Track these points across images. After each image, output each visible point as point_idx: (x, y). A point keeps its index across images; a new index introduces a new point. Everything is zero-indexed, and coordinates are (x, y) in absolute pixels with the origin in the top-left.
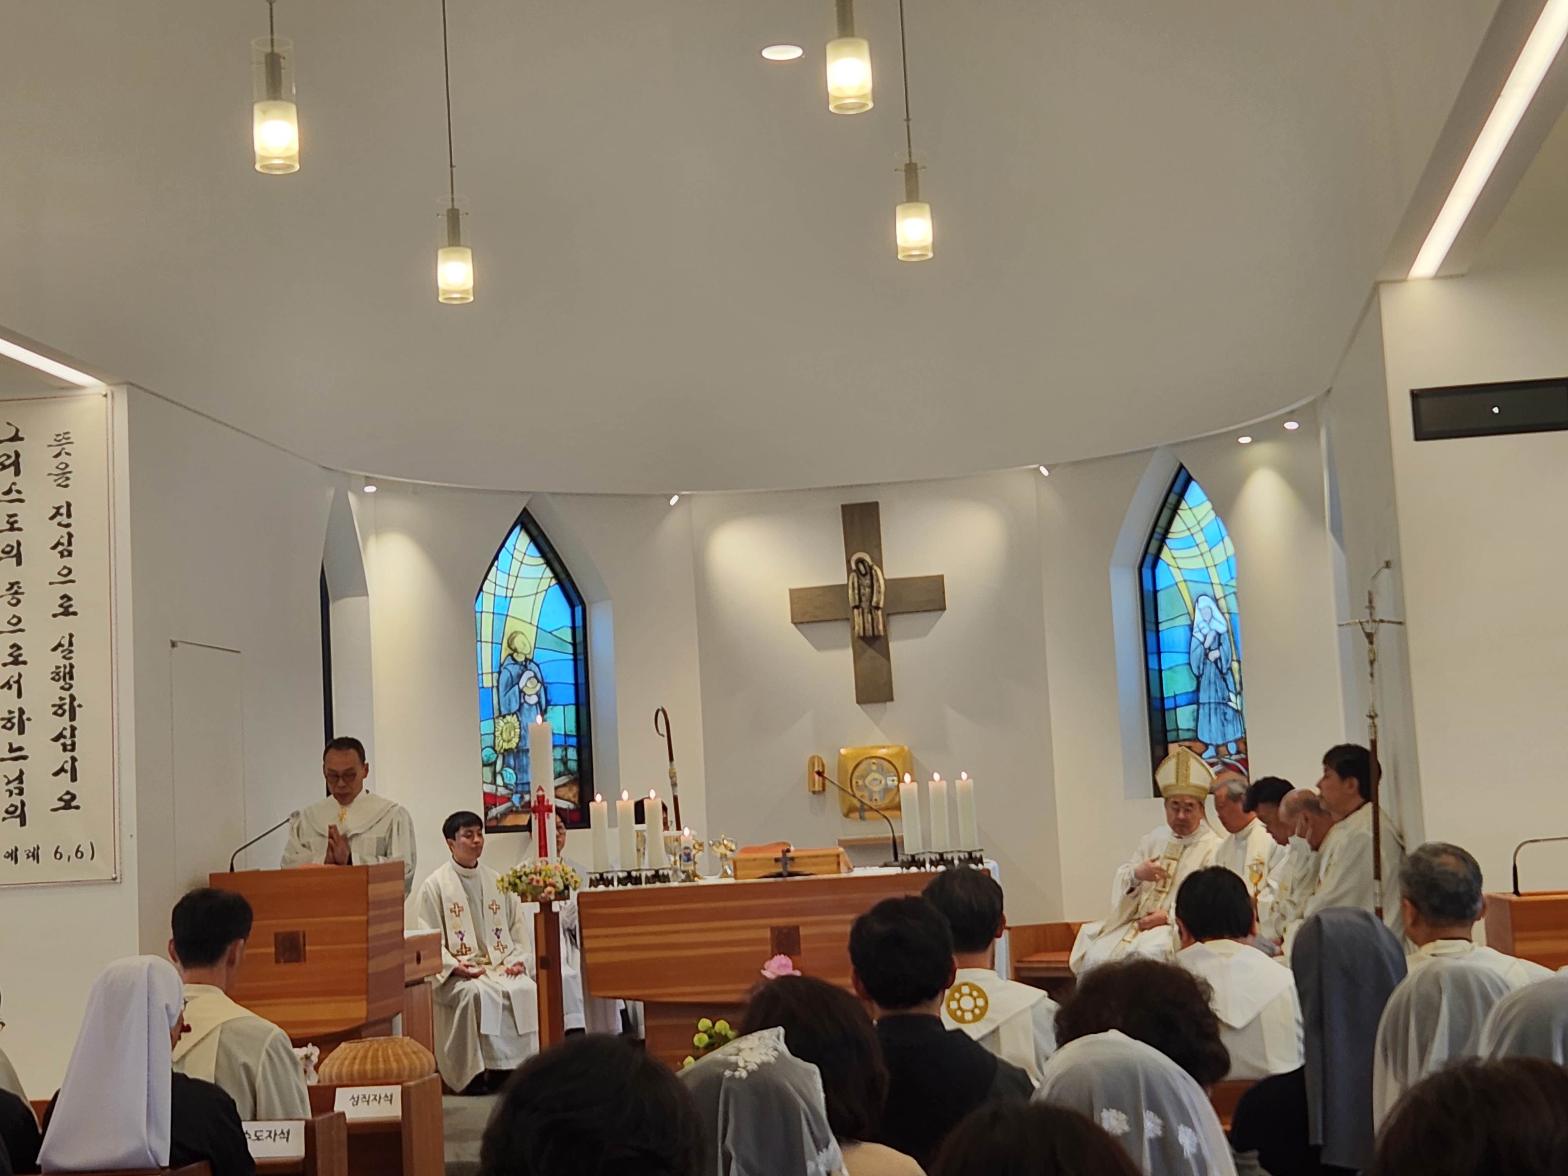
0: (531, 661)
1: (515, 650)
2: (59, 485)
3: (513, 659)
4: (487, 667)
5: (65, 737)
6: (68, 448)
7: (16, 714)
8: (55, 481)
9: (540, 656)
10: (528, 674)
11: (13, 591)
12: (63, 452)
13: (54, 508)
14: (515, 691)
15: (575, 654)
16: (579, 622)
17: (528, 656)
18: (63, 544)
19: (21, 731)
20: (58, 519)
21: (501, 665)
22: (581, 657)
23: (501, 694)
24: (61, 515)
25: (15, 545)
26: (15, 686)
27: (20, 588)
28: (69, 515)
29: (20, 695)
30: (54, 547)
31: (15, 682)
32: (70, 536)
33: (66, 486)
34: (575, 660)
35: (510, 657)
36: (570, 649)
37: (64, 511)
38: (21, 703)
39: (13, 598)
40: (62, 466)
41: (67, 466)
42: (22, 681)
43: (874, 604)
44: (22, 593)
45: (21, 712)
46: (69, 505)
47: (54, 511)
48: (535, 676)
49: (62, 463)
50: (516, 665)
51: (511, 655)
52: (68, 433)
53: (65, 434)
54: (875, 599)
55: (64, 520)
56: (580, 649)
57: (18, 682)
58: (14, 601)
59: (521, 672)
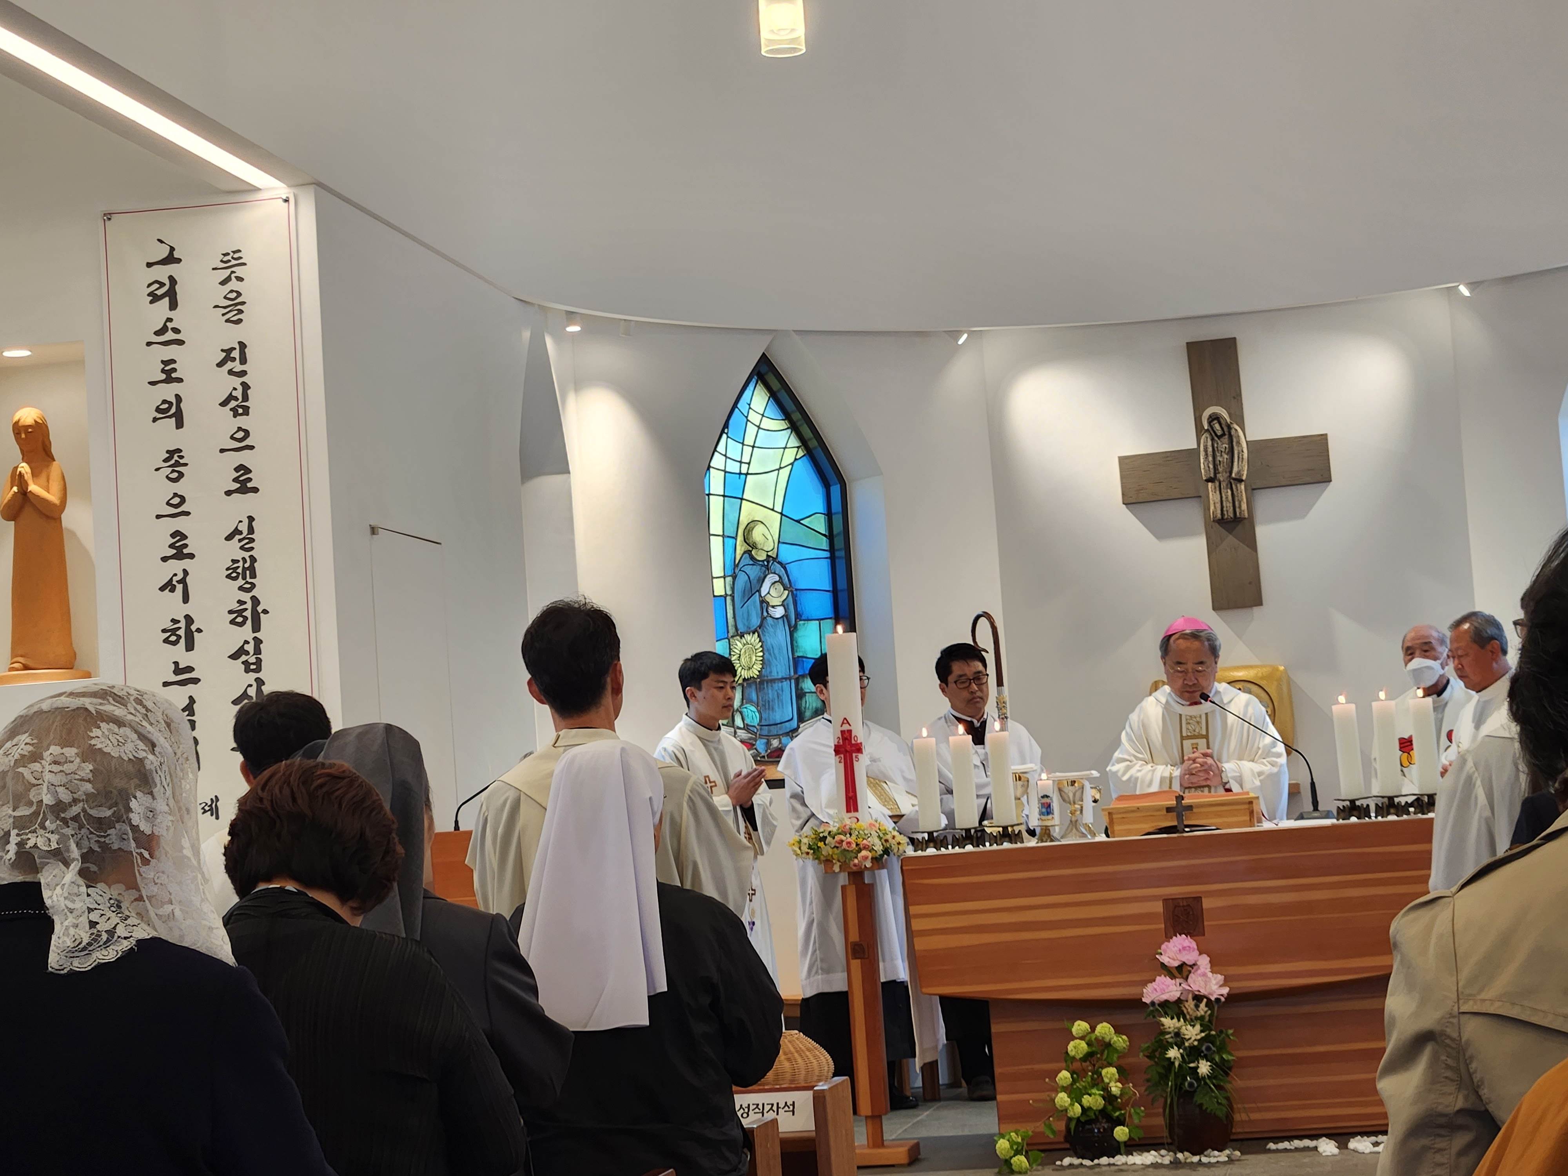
0: (775, 559)
1: (754, 546)
2: (227, 321)
3: (752, 558)
4: (717, 569)
5: (247, 653)
6: (240, 272)
7: (182, 624)
8: (223, 315)
9: (787, 554)
10: (771, 578)
11: (173, 462)
12: (233, 276)
13: (222, 350)
14: (755, 602)
15: (832, 549)
16: (836, 506)
17: (769, 554)
18: (236, 399)
19: (190, 647)
20: (229, 365)
21: (736, 566)
22: (841, 554)
23: (736, 607)
24: (234, 359)
25: (174, 402)
26: (179, 587)
27: (181, 457)
28: (243, 361)
29: (186, 599)
30: (224, 404)
31: (179, 582)
32: (246, 387)
33: (239, 321)
34: (833, 559)
35: (747, 555)
36: (824, 543)
37: (236, 354)
38: (187, 609)
39: (173, 471)
40: (234, 295)
41: (239, 294)
42: (188, 579)
43: (1233, 475)
44: (186, 465)
45: (189, 620)
46: (243, 346)
47: (225, 354)
48: (781, 581)
49: (232, 291)
50: (755, 567)
51: (748, 552)
52: (239, 251)
53: (234, 252)
54: (1235, 469)
55: (238, 368)
56: (839, 543)
57: (183, 581)
58: (175, 475)
59: (762, 576)
